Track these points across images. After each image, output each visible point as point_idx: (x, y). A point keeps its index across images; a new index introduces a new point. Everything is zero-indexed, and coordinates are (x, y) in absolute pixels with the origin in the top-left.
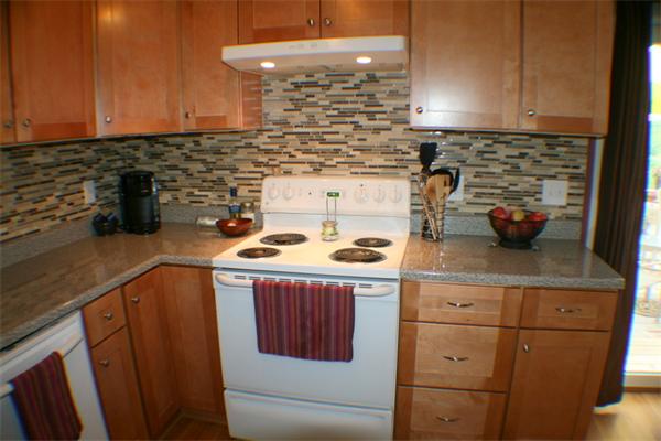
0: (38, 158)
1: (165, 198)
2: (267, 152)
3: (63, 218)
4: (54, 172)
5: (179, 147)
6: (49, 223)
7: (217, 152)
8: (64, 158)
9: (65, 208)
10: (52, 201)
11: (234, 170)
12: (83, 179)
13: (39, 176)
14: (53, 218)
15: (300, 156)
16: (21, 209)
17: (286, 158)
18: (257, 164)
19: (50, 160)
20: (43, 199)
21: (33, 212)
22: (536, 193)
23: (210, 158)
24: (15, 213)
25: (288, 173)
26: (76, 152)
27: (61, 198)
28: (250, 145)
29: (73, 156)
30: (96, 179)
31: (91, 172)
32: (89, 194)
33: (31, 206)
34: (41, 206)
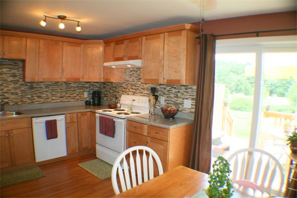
0: (73, 85)
1: (105, 98)
2: (125, 88)
3: (77, 100)
4: (76, 89)
5: (109, 85)
6: (73, 100)
7: (116, 88)
8: (79, 86)
9: (78, 97)
10: (75, 95)
11: (118, 92)
12: (84, 91)
13: (72, 89)
14: (75, 99)
15: (131, 90)
17: (128, 90)
18: (123, 91)
19: (75, 86)
20: (72, 94)
21: (70, 97)
22: (182, 104)
23: (114, 89)
24: (65, 96)
25: (128, 94)
26: (83, 84)
27: (77, 95)
28: (121, 86)
29: (82, 85)
30: (88, 92)
31: (87, 90)
32: (86, 95)
33: (69, 95)
34: (72, 96)
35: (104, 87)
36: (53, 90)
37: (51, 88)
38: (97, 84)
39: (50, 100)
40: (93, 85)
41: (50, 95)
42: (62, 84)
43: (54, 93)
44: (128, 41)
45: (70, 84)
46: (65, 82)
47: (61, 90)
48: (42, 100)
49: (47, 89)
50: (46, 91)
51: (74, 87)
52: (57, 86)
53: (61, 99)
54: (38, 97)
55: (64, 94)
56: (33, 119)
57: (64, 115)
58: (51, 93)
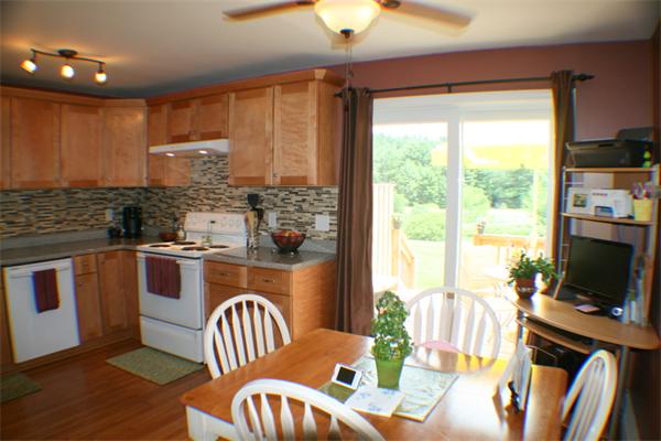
0: (80, 195)
2: (193, 198)
3: (92, 226)
4: (89, 203)
5: (157, 194)
6: (82, 227)
7: (172, 198)
8: (95, 196)
9: (93, 222)
10: (85, 216)
11: (179, 208)
12: (106, 208)
13: (80, 204)
14: (86, 225)
15: (206, 201)
16: (68, 218)
17: (199, 202)
18: (188, 205)
19: (87, 197)
20: (81, 215)
21: (75, 220)
22: (312, 224)
23: (170, 201)
24: (65, 220)
25: (200, 210)
26: (102, 194)
27: (92, 216)
28: (185, 195)
29: (99, 196)
30: (114, 209)
31: (111, 205)
32: (109, 216)
33: (74, 218)
34: (80, 219)
35: (148, 199)
36: (40, 208)
37: (36, 204)
38: (131, 193)
39: (33, 229)
40: (122, 195)
41: (33, 218)
42: (57, 195)
43: (42, 213)
44: (199, 101)
45: (76, 193)
46: (65, 190)
47: (57, 206)
48: (17, 230)
49: (27, 206)
50: (28, 210)
51: (84, 200)
52: (47, 199)
53: (58, 226)
54: (9, 223)
55: (63, 215)
56: (7, 270)
57: (69, 260)
58: (36, 213)
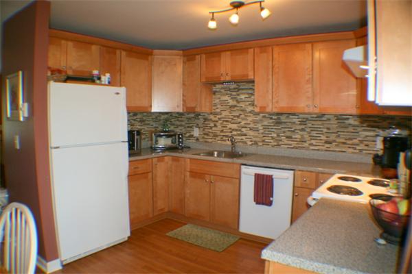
0: (351, 122)
3: (361, 151)
4: (359, 129)
6: (351, 150)
9: (362, 147)
10: (355, 141)
12: (377, 136)
14: (355, 149)
16: (338, 140)
20: (350, 139)
21: (344, 143)
24: (335, 141)
26: (375, 122)
27: (361, 142)
32: (379, 144)
33: (344, 141)
34: (349, 142)
36: (313, 129)
37: (310, 125)
39: (306, 145)
41: (306, 136)
42: (329, 120)
43: (314, 134)
45: (348, 119)
46: (336, 116)
47: (328, 129)
48: (294, 144)
49: (303, 127)
50: (303, 130)
51: (354, 126)
52: (320, 123)
53: (328, 145)
54: (287, 137)
55: (333, 137)
56: (243, 167)
57: (292, 172)
58: (309, 133)
